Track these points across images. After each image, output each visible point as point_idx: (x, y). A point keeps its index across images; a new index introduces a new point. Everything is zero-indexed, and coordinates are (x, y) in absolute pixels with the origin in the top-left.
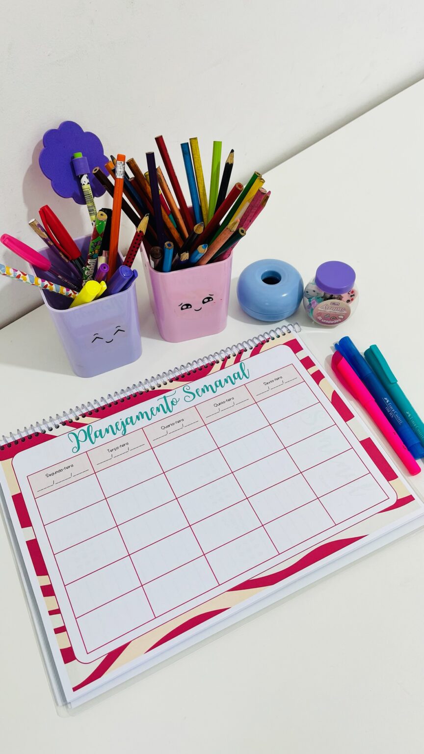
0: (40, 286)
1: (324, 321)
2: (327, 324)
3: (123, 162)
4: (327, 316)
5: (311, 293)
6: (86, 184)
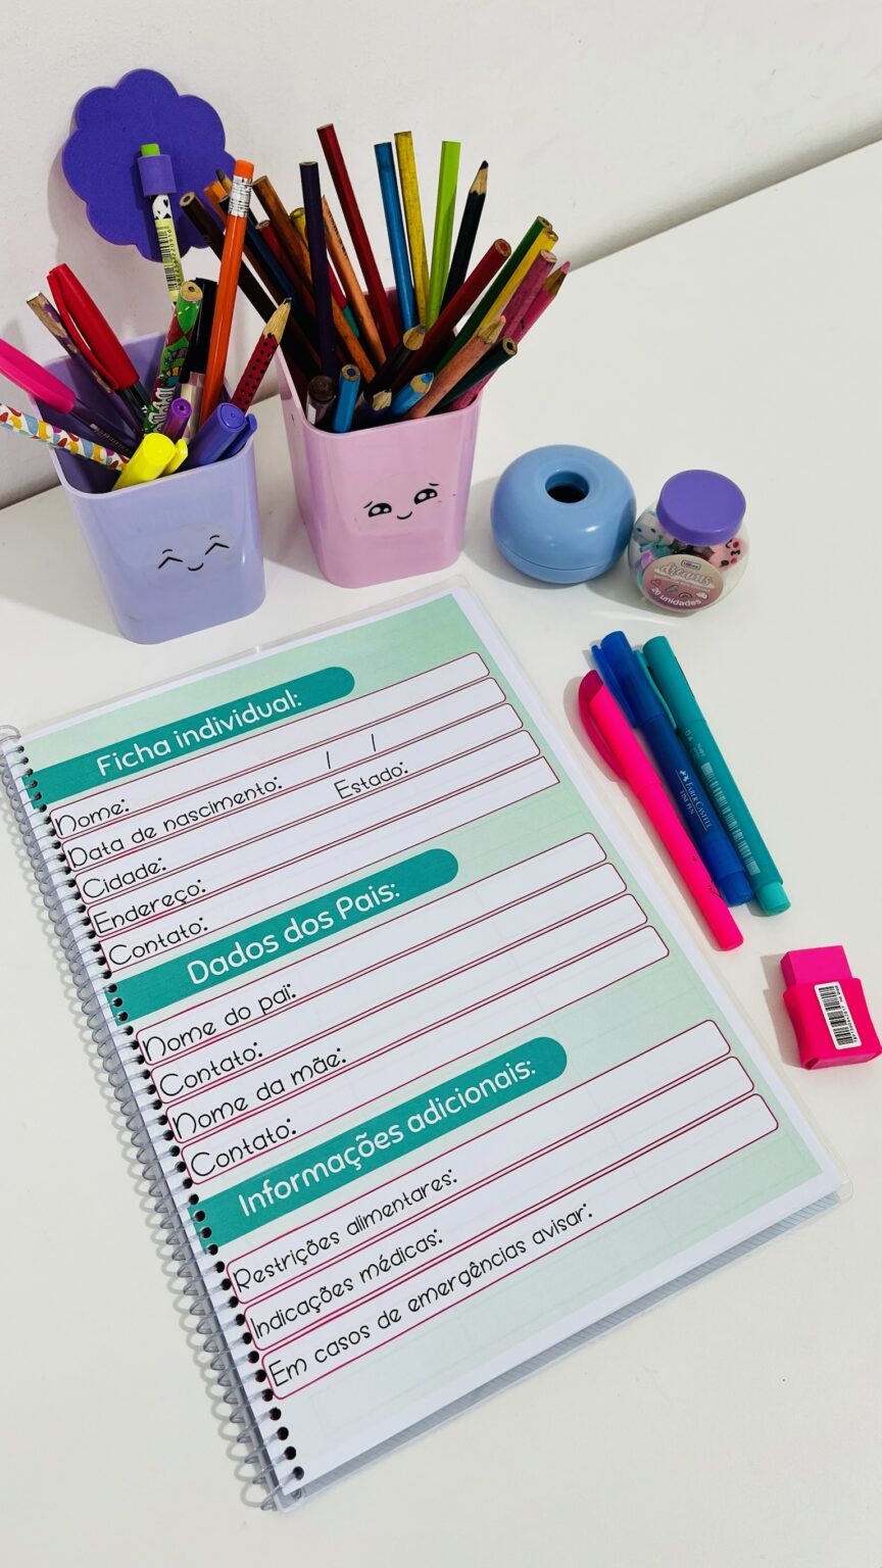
0: (51, 440)
1: (665, 599)
3: (246, 180)
4: (672, 589)
5: (647, 534)
6: (161, 217)
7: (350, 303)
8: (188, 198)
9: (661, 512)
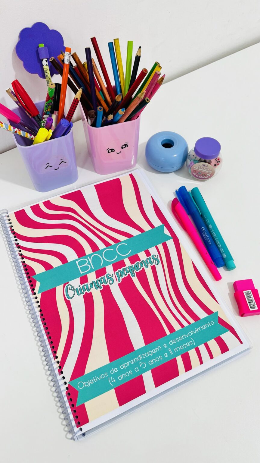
0: (12, 131)
1: (198, 176)
2: (200, 178)
3: (69, 53)
4: (200, 173)
5: (192, 157)
6: (45, 65)
7: (101, 90)
8: (52, 59)
9: (196, 150)
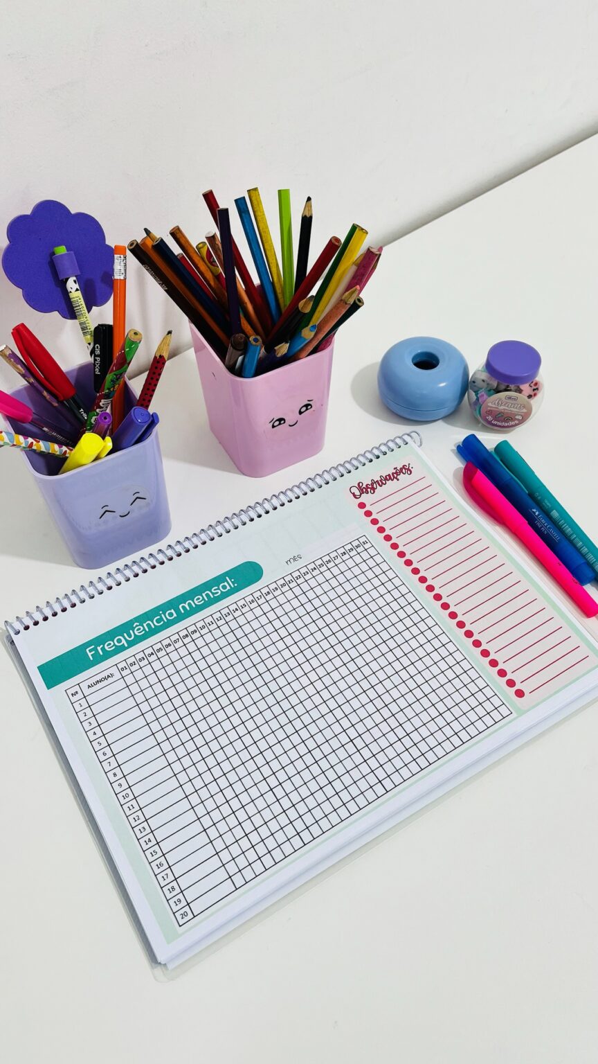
0: (23, 445)
2: (500, 426)
3: (122, 256)
4: (500, 415)
5: (479, 383)
6: (73, 291)
9: (490, 368)
